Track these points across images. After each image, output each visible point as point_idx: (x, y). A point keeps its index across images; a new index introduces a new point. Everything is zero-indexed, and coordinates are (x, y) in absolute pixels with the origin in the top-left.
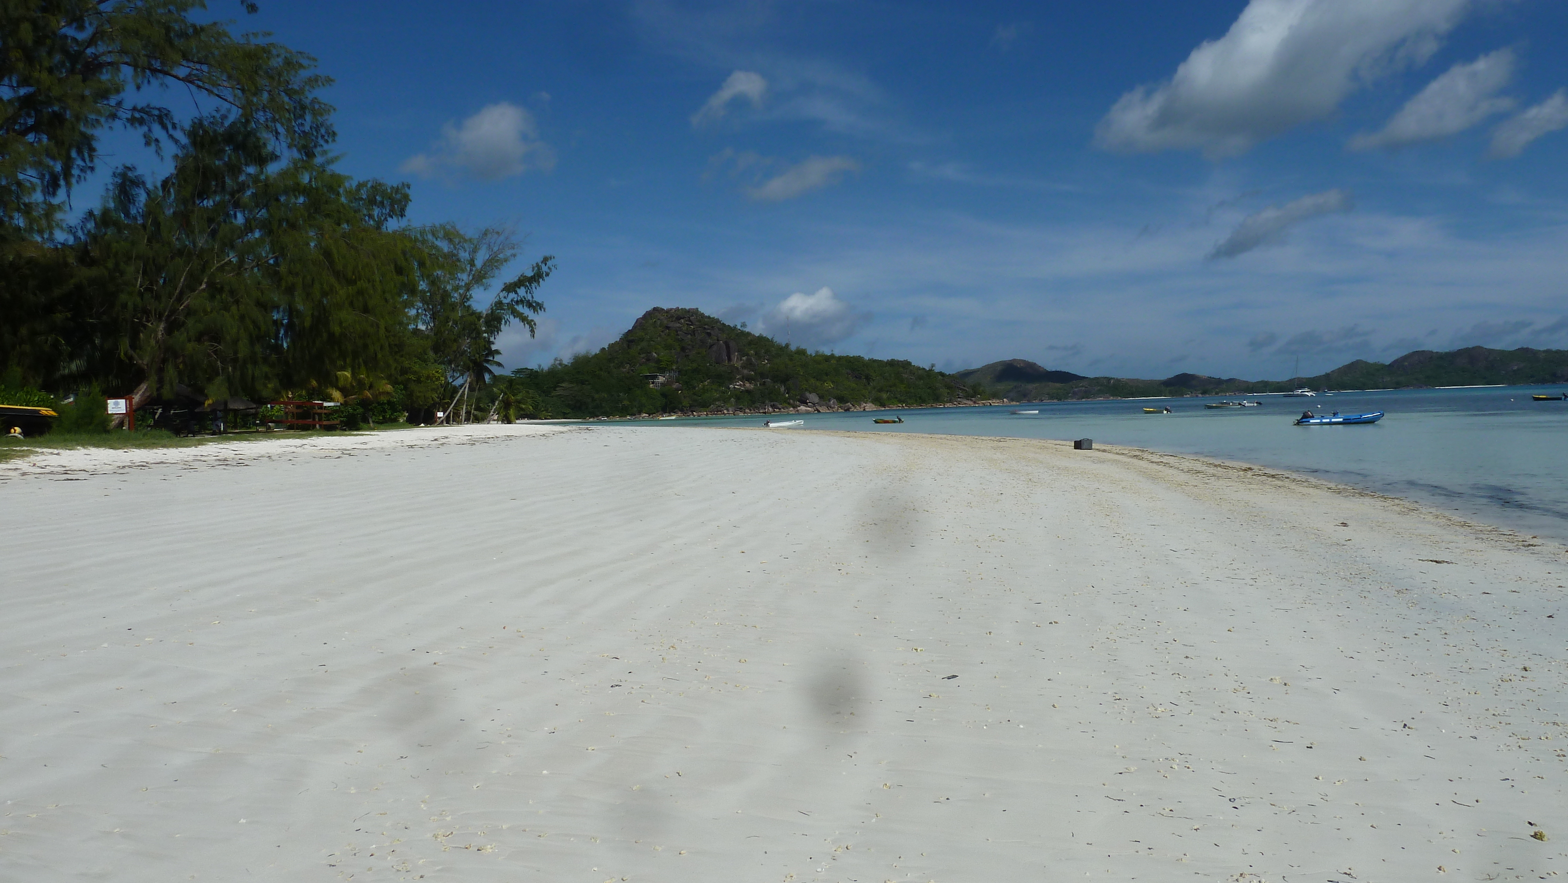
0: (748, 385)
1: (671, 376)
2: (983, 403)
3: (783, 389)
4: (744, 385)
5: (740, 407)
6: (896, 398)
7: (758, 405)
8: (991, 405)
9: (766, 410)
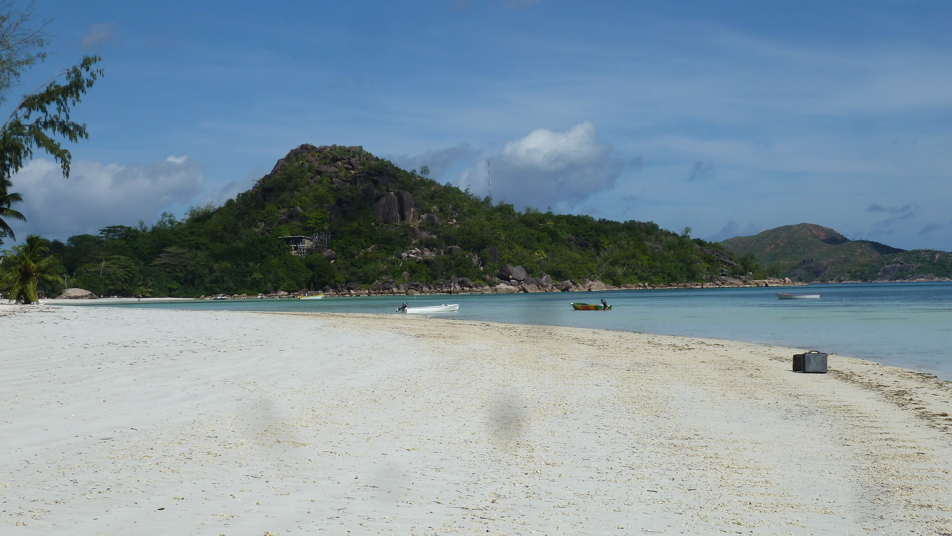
0: (427, 253)
1: (321, 240)
2: (757, 284)
3: (477, 260)
4: (422, 253)
5: (415, 283)
6: (636, 274)
7: (440, 281)
8: (767, 285)
9: (452, 289)
